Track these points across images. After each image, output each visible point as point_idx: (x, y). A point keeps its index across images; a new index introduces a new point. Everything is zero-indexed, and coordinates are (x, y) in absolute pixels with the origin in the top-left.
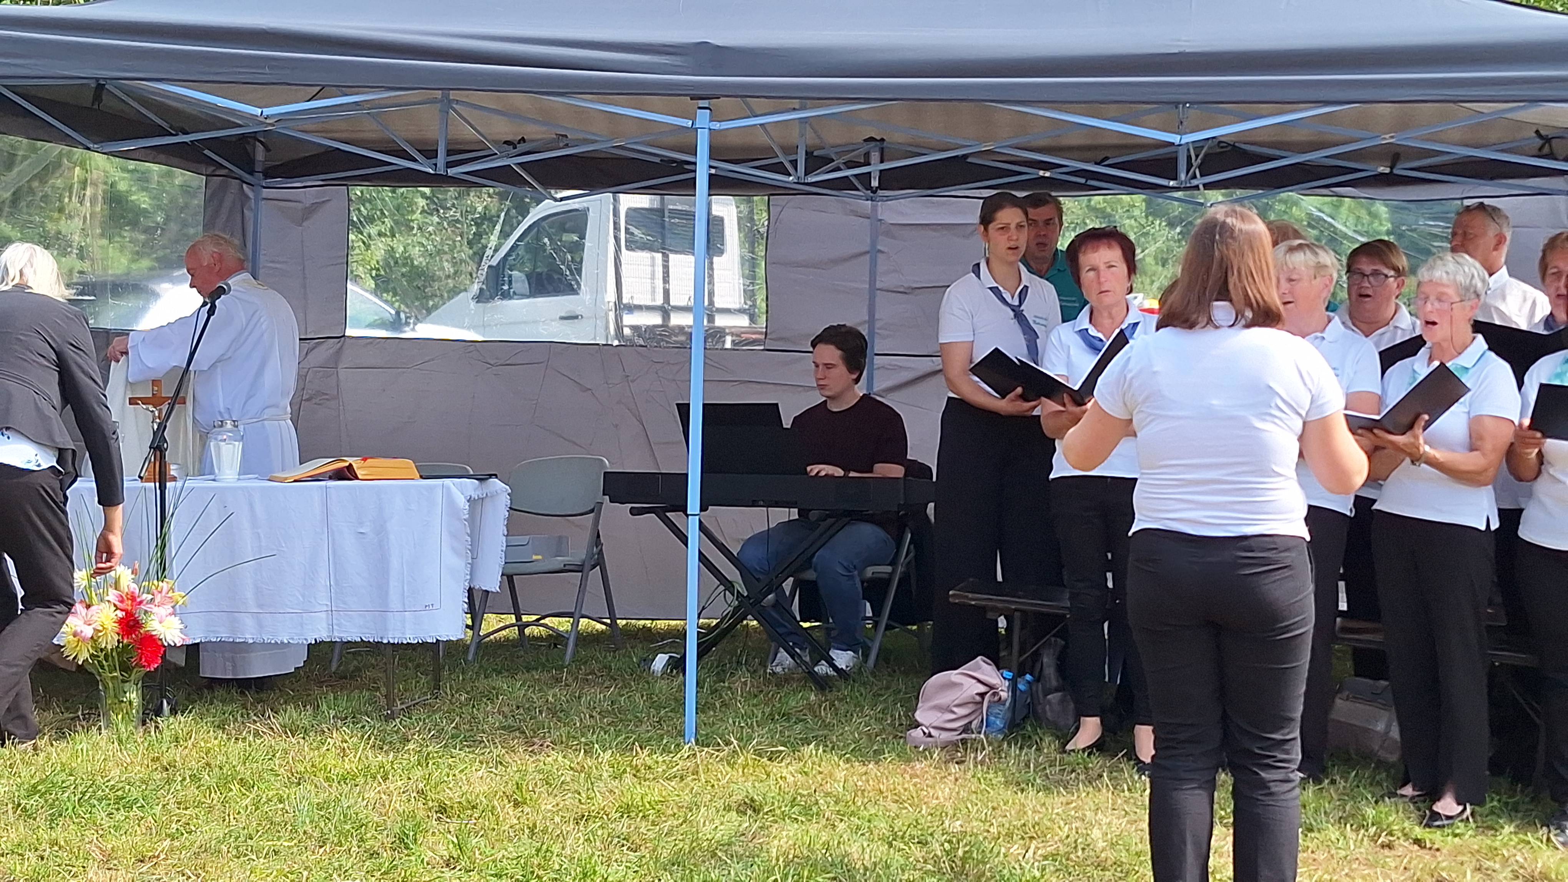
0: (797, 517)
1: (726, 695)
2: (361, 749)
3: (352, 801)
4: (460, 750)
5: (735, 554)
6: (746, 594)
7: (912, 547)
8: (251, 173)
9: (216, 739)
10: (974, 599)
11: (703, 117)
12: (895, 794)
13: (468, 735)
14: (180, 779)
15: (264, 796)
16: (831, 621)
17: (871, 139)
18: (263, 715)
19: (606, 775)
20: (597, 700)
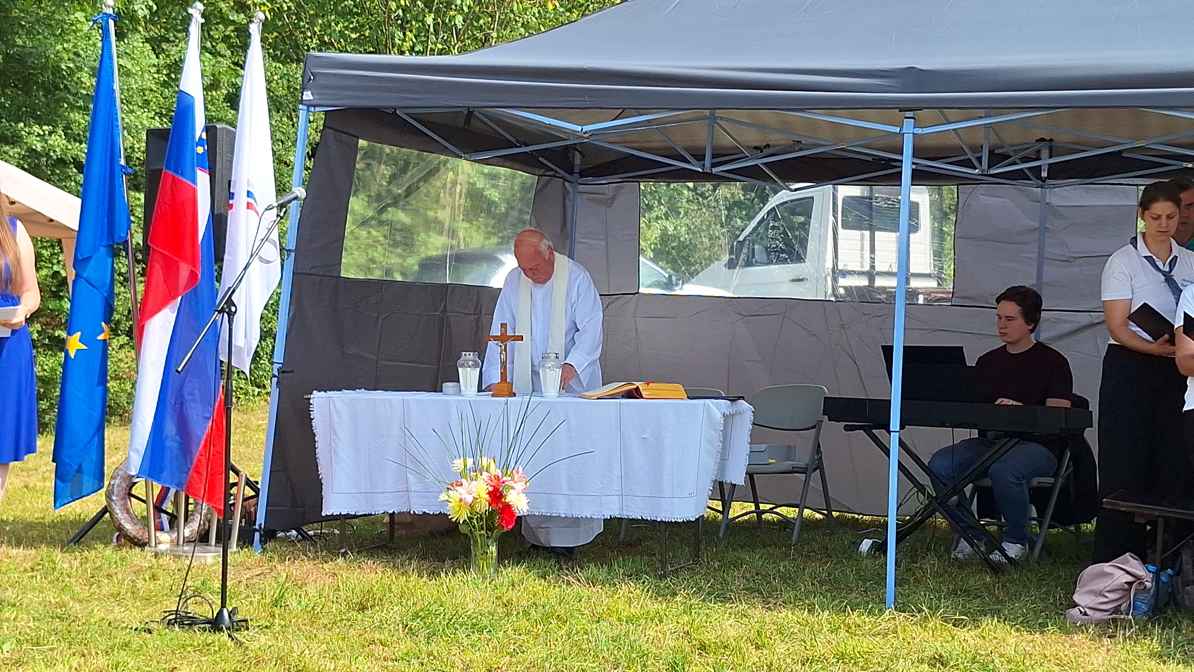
0: (977, 436)
1: (919, 573)
2: (642, 599)
3: (636, 637)
4: (714, 604)
5: (927, 464)
6: (934, 495)
7: (1071, 462)
8: (571, 173)
9: (540, 585)
10: (1124, 506)
11: (909, 126)
12: (1057, 659)
13: (720, 592)
14: (515, 613)
15: (574, 629)
16: (1003, 520)
17: (1042, 140)
18: (572, 570)
19: (825, 629)
20: (817, 572)
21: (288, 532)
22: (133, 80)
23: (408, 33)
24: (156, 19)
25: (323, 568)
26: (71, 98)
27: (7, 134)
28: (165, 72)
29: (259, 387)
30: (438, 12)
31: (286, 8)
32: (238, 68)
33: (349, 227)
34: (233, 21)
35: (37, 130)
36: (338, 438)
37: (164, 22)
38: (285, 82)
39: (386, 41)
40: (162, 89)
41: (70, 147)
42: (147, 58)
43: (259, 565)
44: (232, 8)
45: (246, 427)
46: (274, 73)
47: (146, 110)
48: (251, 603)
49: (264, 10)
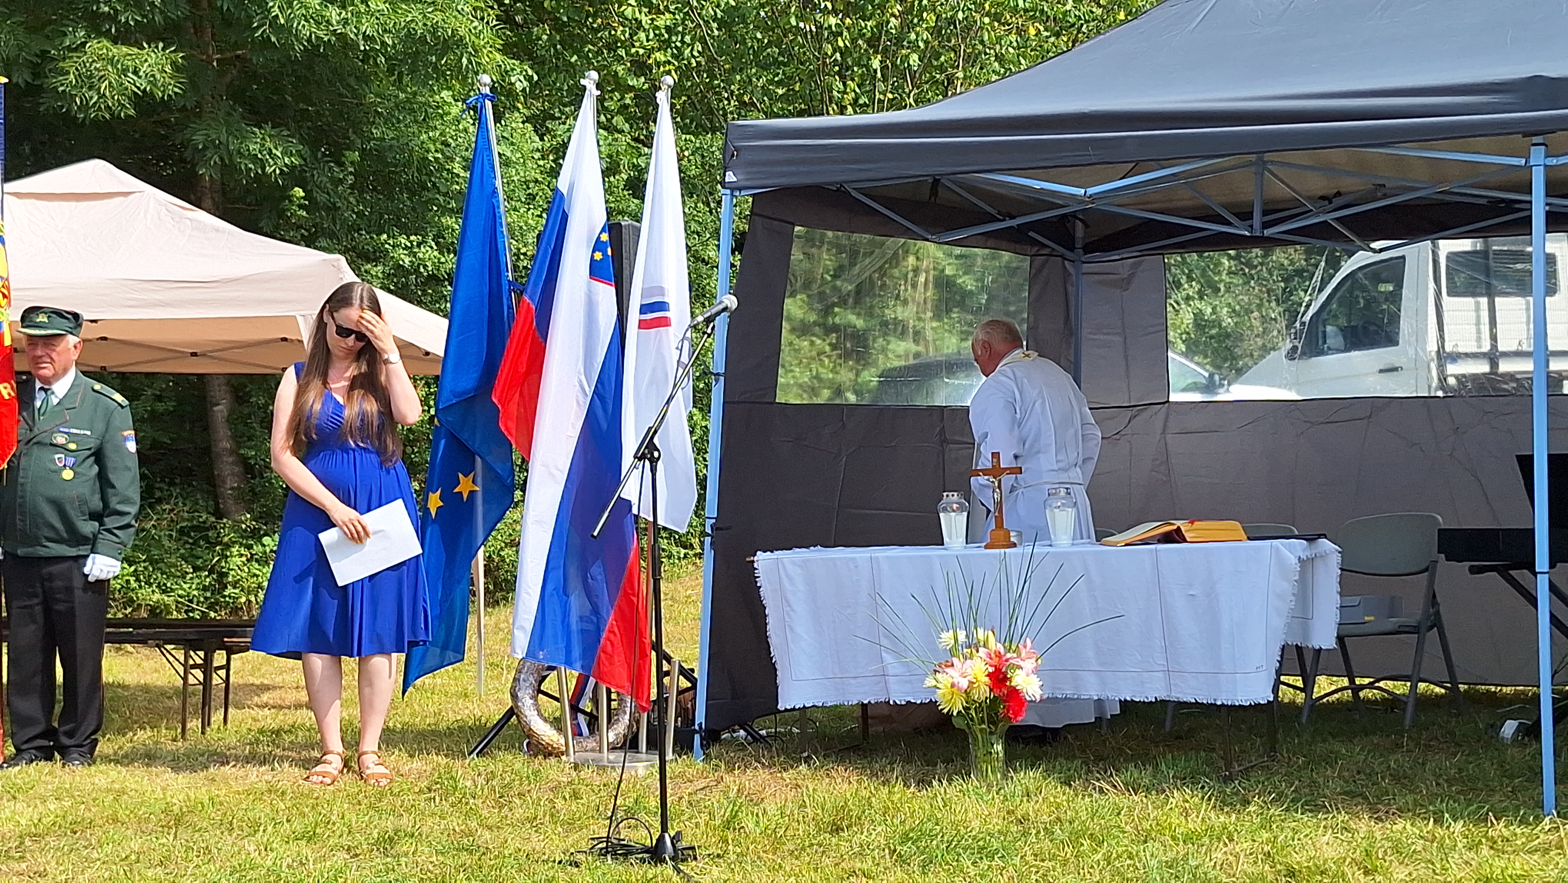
2: (1203, 809)
4: (1302, 814)
8: (1072, 249)
9: (1064, 794)
11: (1538, 156)
13: (1309, 798)
14: (1035, 832)
15: (1114, 852)
18: (1105, 773)
19: (1460, 845)
20: (1444, 768)
21: (734, 731)
22: (514, 170)
23: (849, 82)
24: (538, 92)
25: (782, 778)
26: (441, 199)
27: (368, 250)
28: (551, 157)
29: (685, 548)
30: (886, 50)
31: (694, 65)
32: (640, 146)
33: (786, 335)
35: (403, 241)
36: (793, 610)
37: (547, 95)
38: (699, 158)
39: (821, 94)
40: (549, 179)
41: (443, 260)
42: (529, 141)
43: (702, 775)
44: (629, 70)
45: (672, 599)
46: (684, 148)
47: (531, 206)
48: (697, 825)
49: (670, 71)
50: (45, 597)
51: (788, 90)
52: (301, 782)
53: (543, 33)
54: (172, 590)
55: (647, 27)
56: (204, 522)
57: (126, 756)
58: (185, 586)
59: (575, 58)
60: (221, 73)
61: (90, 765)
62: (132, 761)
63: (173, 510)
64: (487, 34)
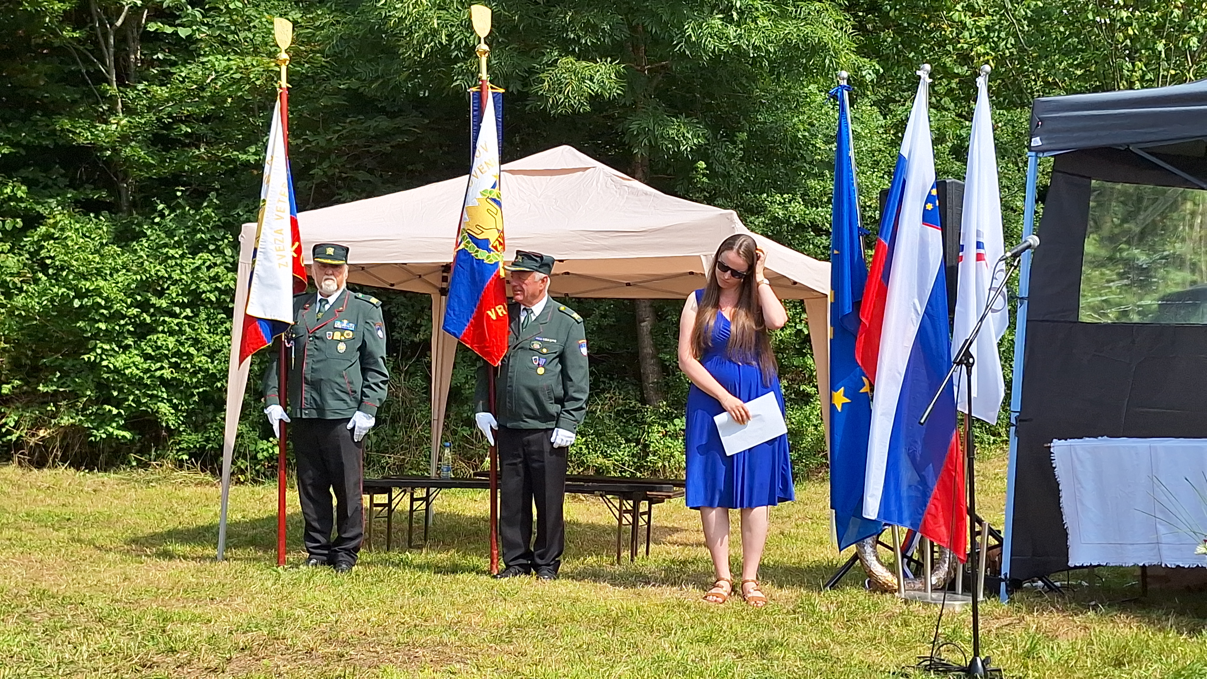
21: (1034, 582)
22: (863, 142)
23: (1137, 63)
24: (883, 82)
25: (1073, 620)
26: (807, 166)
27: (753, 206)
28: (892, 132)
29: (994, 435)
30: (1169, 35)
31: (1008, 54)
32: (965, 120)
33: (1085, 269)
34: (958, 74)
35: (778, 199)
36: (1082, 488)
37: (890, 84)
38: (1010, 128)
39: (1113, 73)
40: (891, 148)
41: (808, 212)
42: (875, 119)
43: (1007, 614)
44: (955, 61)
46: (998, 120)
47: (876, 170)
48: (1003, 653)
49: (988, 60)
50: (525, 458)
51: (1086, 71)
52: (701, 600)
53: (888, 36)
54: (611, 456)
55: (970, 27)
56: (633, 407)
57: (579, 574)
58: (620, 454)
59: (913, 54)
60: (650, 80)
61: (555, 579)
62: (583, 578)
63: (612, 397)
64: (845, 40)
